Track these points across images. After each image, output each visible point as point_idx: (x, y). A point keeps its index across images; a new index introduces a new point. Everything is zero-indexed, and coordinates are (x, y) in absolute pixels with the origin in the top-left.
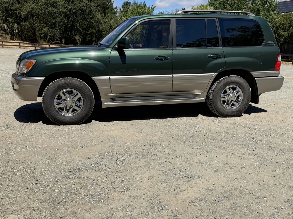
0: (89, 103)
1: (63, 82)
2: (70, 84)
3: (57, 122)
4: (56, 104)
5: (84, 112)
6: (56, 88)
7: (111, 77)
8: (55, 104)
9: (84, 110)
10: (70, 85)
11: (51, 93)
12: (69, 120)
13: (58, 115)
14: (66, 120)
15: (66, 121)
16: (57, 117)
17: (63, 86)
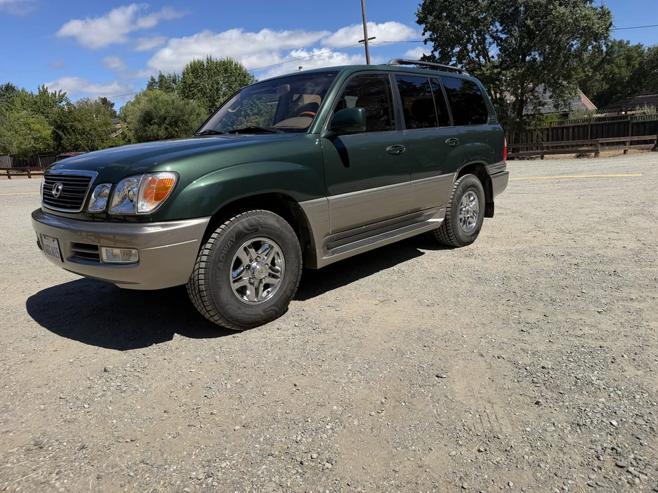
0: (296, 264)
1: (246, 224)
2: (261, 225)
3: (238, 326)
4: (234, 282)
5: (288, 286)
6: (234, 241)
7: (329, 198)
8: (232, 280)
9: (287, 282)
10: (260, 228)
11: (223, 257)
12: (263, 314)
13: (240, 308)
14: (257, 315)
15: (259, 316)
16: (240, 312)
17: (247, 234)
